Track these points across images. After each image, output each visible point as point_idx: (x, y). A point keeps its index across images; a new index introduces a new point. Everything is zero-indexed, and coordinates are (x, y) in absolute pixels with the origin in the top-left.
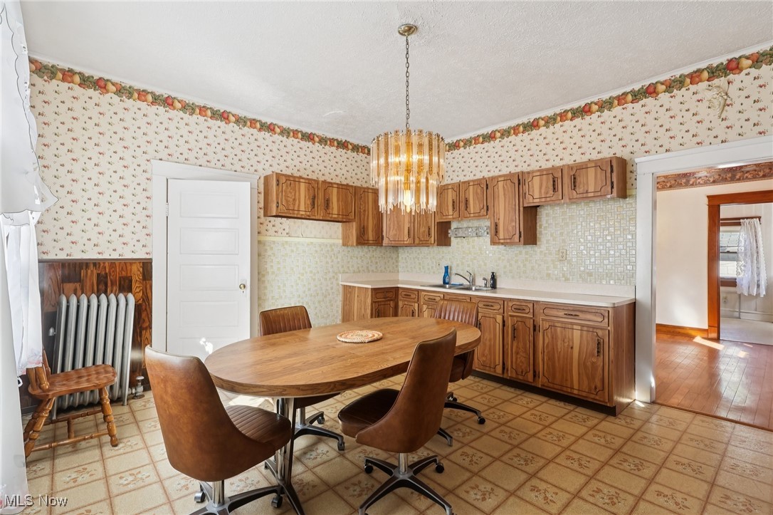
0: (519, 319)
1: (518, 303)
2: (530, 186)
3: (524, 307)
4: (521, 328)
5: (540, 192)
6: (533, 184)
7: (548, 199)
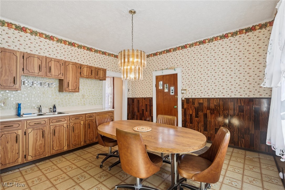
0: (90, 120)
1: (90, 115)
2: (83, 70)
3: (92, 116)
4: (91, 123)
5: (87, 73)
6: (84, 70)
7: (89, 77)
